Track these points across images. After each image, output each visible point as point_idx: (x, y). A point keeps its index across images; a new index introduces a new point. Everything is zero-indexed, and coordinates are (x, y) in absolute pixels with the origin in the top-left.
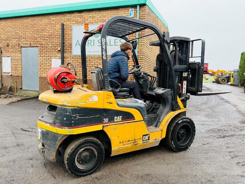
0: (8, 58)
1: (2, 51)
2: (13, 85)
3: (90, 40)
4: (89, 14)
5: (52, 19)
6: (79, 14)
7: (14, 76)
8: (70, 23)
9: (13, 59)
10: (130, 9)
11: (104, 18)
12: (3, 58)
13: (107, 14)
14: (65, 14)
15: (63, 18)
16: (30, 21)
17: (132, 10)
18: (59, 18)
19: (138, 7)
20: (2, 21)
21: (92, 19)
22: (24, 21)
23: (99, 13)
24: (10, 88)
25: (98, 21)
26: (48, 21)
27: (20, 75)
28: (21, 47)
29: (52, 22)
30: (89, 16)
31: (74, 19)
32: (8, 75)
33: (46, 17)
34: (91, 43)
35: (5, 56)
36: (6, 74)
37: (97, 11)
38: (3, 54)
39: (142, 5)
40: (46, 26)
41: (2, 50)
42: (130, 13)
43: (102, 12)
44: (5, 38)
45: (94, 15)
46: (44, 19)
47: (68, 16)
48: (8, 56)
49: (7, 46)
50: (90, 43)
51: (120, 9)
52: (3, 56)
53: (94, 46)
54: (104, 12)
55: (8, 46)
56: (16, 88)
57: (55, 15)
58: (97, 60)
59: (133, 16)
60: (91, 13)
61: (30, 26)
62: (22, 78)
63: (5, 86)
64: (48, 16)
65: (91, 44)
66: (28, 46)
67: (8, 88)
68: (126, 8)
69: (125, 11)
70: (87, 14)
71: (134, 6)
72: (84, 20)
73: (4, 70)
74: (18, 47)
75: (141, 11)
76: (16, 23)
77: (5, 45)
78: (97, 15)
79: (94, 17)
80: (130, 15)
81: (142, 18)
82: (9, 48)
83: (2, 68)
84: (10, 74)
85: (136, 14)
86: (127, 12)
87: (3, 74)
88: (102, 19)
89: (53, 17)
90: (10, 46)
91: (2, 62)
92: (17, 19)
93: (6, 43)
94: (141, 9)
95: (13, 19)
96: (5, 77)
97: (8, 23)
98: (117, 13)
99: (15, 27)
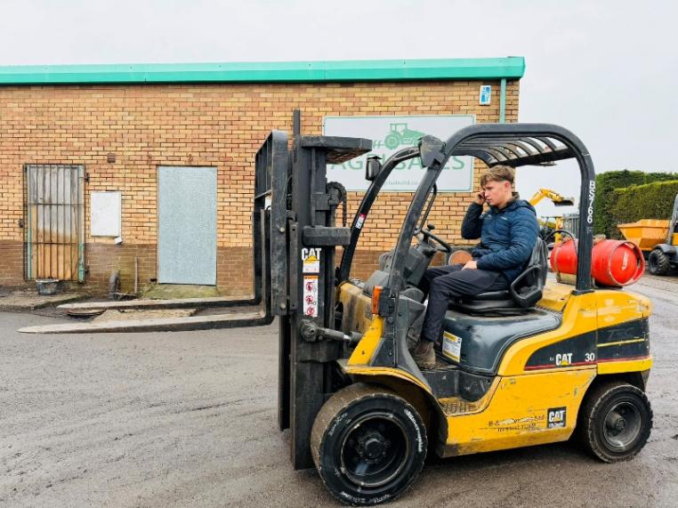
0: (109, 194)
1: (88, 174)
2: (126, 271)
4: (372, 89)
5: (263, 95)
6: (344, 90)
7: (131, 246)
8: (316, 109)
9: (130, 197)
10: (482, 87)
11: (413, 104)
12: (93, 195)
13: (421, 94)
14: (303, 86)
15: (297, 95)
16: (191, 95)
17: (488, 89)
18: (283, 95)
19: (503, 83)
20: (91, 91)
21: (379, 104)
22: (170, 95)
23: (398, 89)
24: (117, 279)
25: (395, 109)
26: (249, 100)
27: (154, 242)
28: (157, 165)
29: (262, 104)
30: (371, 94)
31: (327, 100)
32: (111, 242)
33: (246, 89)
35: (97, 188)
36: (103, 241)
37: (394, 85)
38: (91, 183)
39: (513, 80)
40: (240, 114)
41: (87, 171)
42: (483, 96)
43: (406, 89)
44: (99, 140)
45: (385, 95)
46: (235, 95)
47: (311, 92)
48: (108, 188)
49: (108, 162)
51: (456, 84)
52: (91, 188)
54: (413, 89)
55: (111, 161)
56: (138, 280)
57: (271, 86)
59: (488, 102)
60: (377, 89)
61: (190, 109)
62: (156, 252)
63: (97, 275)
64: (251, 87)
66: (183, 163)
67: (112, 279)
68: (471, 84)
69: (467, 88)
70: (367, 90)
71: (495, 81)
72: (357, 104)
73: (95, 230)
74: (148, 167)
75: (508, 92)
76: (141, 100)
77: (101, 158)
78: (393, 94)
79: (385, 99)
80: (483, 100)
81: (511, 107)
82: (115, 167)
83: (87, 223)
84: (118, 241)
85: (495, 98)
86: (474, 93)
87: (91, 241)
88: (406, 104)
89: (264, 91)
90: (117, 162)
91: (87, 205)
92: (145, 88)
93: (106, 153)
94: (509, 88)
95: (131, 88)
96: (96, 249)
97: (115, 97)
98: (447, 93)
99: (139, 109)
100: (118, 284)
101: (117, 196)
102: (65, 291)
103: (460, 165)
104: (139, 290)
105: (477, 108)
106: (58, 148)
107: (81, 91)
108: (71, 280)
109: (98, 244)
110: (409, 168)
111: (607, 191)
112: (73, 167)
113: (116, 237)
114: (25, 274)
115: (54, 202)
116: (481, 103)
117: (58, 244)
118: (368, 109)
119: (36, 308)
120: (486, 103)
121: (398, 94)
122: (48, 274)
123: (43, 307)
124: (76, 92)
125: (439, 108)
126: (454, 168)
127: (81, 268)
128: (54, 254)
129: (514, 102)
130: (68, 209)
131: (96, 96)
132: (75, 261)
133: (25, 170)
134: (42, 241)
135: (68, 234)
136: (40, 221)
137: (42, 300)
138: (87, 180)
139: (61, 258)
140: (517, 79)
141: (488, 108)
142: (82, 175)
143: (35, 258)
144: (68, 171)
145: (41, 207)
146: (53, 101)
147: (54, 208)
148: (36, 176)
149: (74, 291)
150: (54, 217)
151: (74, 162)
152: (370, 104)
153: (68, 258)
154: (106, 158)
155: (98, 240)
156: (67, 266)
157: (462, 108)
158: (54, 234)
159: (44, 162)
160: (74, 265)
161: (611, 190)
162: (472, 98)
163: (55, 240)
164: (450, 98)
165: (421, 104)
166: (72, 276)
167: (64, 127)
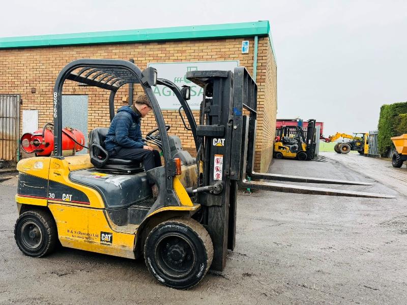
0: (32, 111)
1: (22, 100)
4: (176, 45)
5: (114, 51)
6: (160, 46)
8: (144, 59)
9: (43, 113)
10: (243, 42)
11: (201, 54)
12: (24, 112)
14: (137, 45)
15: (133, 50)
16: (75, 53)
17: (246, 43)
18: (124, 51)
19: (256, 38)
20: (24, 52)
21: (180, 55)
22: (64, 53)
23: (192, 45)
25: (190, 57)
26: (106, 54)
30: (176, 49)
31: (150, 53)
33: (104, 48)
35: (26, 108)
37: (189, 42)
38: (24, 105)
39: (263, 37)
41: (21, 98)
42: (243, 48)
43: (197, 45)
44: (28, 80)
45: (184, 49)
46: (99, 52)
47: (141, 48)
48: (32, 108)
49: (32, 93)
51: (227, 41)
52: (23, 108)
54: (201, 44)
57: (118, 46)
59: (247, 51)
60: (180, 45)
64: (107, 46)
66: (70, 93)
68: (236, 40)
69: (234, 43)
70: (173, 46)
71: (250, 38)
72: (167, 55)
74: (52, 96)
75: (259, 45)
76: (49, 56)
77: (29, 90)
78: (189, 48)
79: (185, 51)
80: (244, 50)
81: (262, 55)
82: (36, 96)
83: (21, 128)
85: (252, 49)
86: (238, 46)
88: (197, 54)
90: (37, 93)
91: (21, 118)
92: (51, 49)
93: (31, 87)
94: (260, 42)
95: (44, 49)
97: (36, 55)
98: (222, 47)
99: (48, 62)
101: (36, 112)
102: (9, 167)
105: (241, 56)
106: (7, 85)
107: (19, 52)
108: (12, 161)
110: (198, 95)
111: (395, 116)
112: (14, 96)
115: (5, 116)
116: (243, 52)
117: (6, 140)
118: (173, 58)
120: (245, 52)
121: (192, 48)
124: (16, 53)
125: (217, 56)
127: (18, 154)
128: (4, 145)
129: (264, 51)
130: (11, 120)
131: (26, 55)
132: (14, 150)
135: (11, 134)
138: (21, 103)
139: (8, 148)
140: (266, 35)
141: (247, 55)
142: (18, 100)
144: (12, 98)
146: (5, 58)
147: (5, 119)
149: (13, 167)
150: (5, 125)
151: (15, 93)
152: (175, 55)
153: (11, 148)
154: (31, 90)
156: (11, 152)
157: (231, 56)
158: (5, 134)
160: (14, 152)
161: (396, 115)
162: (237, 49)
163: (5, 138)
164: (223, 50)
165: (206, 54)
166: (13, 158)
167: (10, 73)
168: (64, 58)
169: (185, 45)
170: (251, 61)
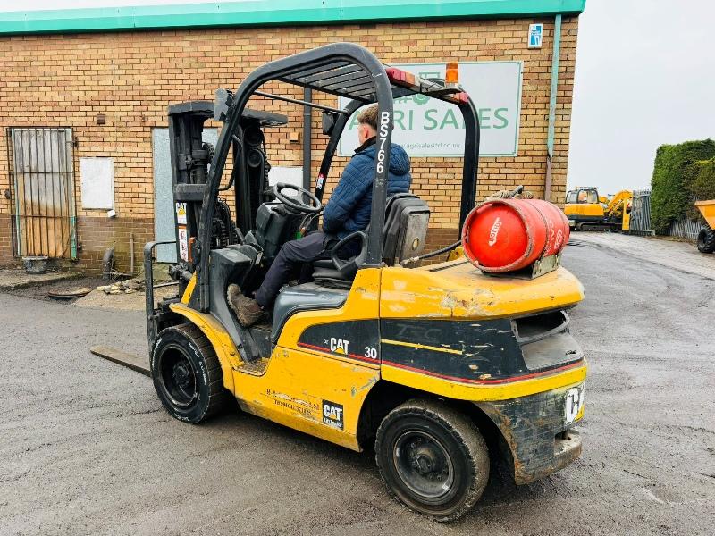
0: (100, 161)
1: (76, 138)
2: (122, 248)
3: (400, 112)
4: (398, 31)
5: (269, 42)
6: (364, 32)
7: (126, 220)
9: (123, 165)
10: (532, 26)
11: (448, 48)
12: (83, 162)
13: (456, 36)
14: (316, 30)
15: (308, 40)
16: (188, 44)
17: (538, 28)
18: (293, 41)
19: (558, 20)
20: (77, 41)
21: (406, 49)
22: (164, 44)
23: (430, 30)
24: (111, 257)
25: (425, 54)
26: (254, 47)
27: (150, 216)
28: (152, 127)
29: (268, 52)
30: (396, 38)
32: (103, 215)
33: (248, 35)
34: (402, 121)
35: (87, 154)
36: (95, 214)
37: (423, 26)
38: (80, 149)
39: (570, 16)
40: (244, 65)
41: (76, 134)
42: (533, 37)
43: (439, 30)
44: (88, 99)
45: (413, 37)
46: (237, 42)
47: (326, 36)
49: (99, 123)
50: (398, 121)
51: (500, 23)
52: (80, 154)
53: (411, 128)
54: (448, 30)
55: (101, 123)
56: (135, 258)
57: (278, 31)
58: (421, 170)
59: (539, 45)
60: (404, 31)
61: (186, 60)
62: (153, 227)
63: (91, 252)
64: (255, 32)
65: (401, 124)
67: (106, 257)
68: (518, 23)
69: (514, 28)
70: (392, 32)
71: (547, 18)
73: (86, 202)
74: (141, 129)
75: (563, 32)
76: (131, 50)
77: (91, 119)
78: (424, 37)
79: (414, 43)
81: (567, 51)
82: (106, 129)
83: (78, 194)
84: (111, 214)
85: (549, 39)
86: (521, 34)
87: (82, 214)
88: (440, 48)
89: (271, 35)
90: (108, 124)
91: (77, 174)
92: (136, 36)
93: (95, 114)
94: (566, 26)
95: (121, 36)
96: (89, 224)
97: (106, 48)
98: (488, 35)
99: (129, 61)
100: (113, 263)
101: (109, 161)
102: (56, 270)
103: (502, 123)
104: (135, 269)
105: (526, 52)
106: (43, 109)
107: (66, 42)
108: (63, 258)
109: (90, 219)
110: (441, 127)
112: (60, 130)
113: (110, 210)
114: (14, 251)
115: (41, 170)
116: (530, 46)
117: (47, 218)
118: (392, 55)
119: (17, 287)
120: (535, 46)
121: (429, 37)
122: (38, 251)
123: (26, 286)
124: (59, 42)
125: (478, 53)
126: (495, 126)
127: (73, 245)
128: (44, 229)
129: (571, 45)
130: (56, 178)
131: (82, 47)
132: (66, 236)
133: (9, 134)
134: (30, 214)
135: (58, 206)
136: (27, 192)
137: (26, 280)
138: (76, 144)
139: (51, 233)
140: (576, 14)
141: (538, 52)
142: (70, 138)
143: (24, 232)
144: (54, 135)
145: (27, 176)
146: (35, 53)
147: (42, 176)
148: (21, 141)
149: (66, 270)
150: (42, 187)
151: (61, 124)
152: (395, 49)
153: (59, 233)
154: (95, 119)
155: (90, 214)
156: (58, 242)
157: (506, 53)
158: (43, 207)
159: (29, 124)
160: (65, 241)
162: (519, 40)
163: (44, 213)
164: (492, 41)
165: (457, 48)
166: (63, 254)
167: (48, 84)
168: (164, 55)
169: (416, 31)
170: (546, 63)
